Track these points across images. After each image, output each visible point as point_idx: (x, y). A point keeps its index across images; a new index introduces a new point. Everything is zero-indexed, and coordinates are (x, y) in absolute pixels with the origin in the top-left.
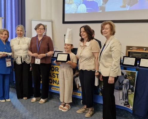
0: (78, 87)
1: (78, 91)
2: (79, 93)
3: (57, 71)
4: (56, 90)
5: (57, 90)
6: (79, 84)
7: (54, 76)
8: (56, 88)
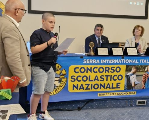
0: (133, 85)
1: (134, 89)
2: (134, 92)
3: (107, 72)
4: (104, 96)
5: (106, 96)
6: (135, 82)
7: (102, 79)
8: (104, 93)
